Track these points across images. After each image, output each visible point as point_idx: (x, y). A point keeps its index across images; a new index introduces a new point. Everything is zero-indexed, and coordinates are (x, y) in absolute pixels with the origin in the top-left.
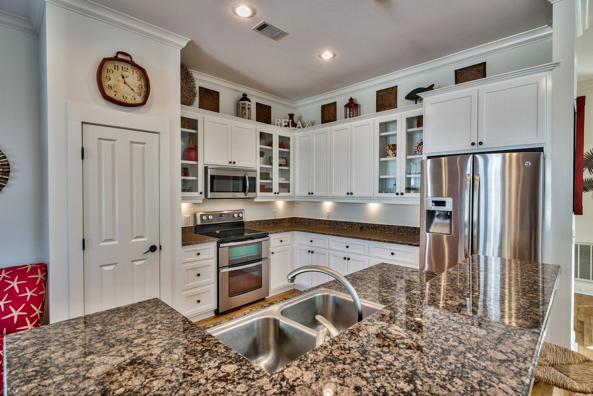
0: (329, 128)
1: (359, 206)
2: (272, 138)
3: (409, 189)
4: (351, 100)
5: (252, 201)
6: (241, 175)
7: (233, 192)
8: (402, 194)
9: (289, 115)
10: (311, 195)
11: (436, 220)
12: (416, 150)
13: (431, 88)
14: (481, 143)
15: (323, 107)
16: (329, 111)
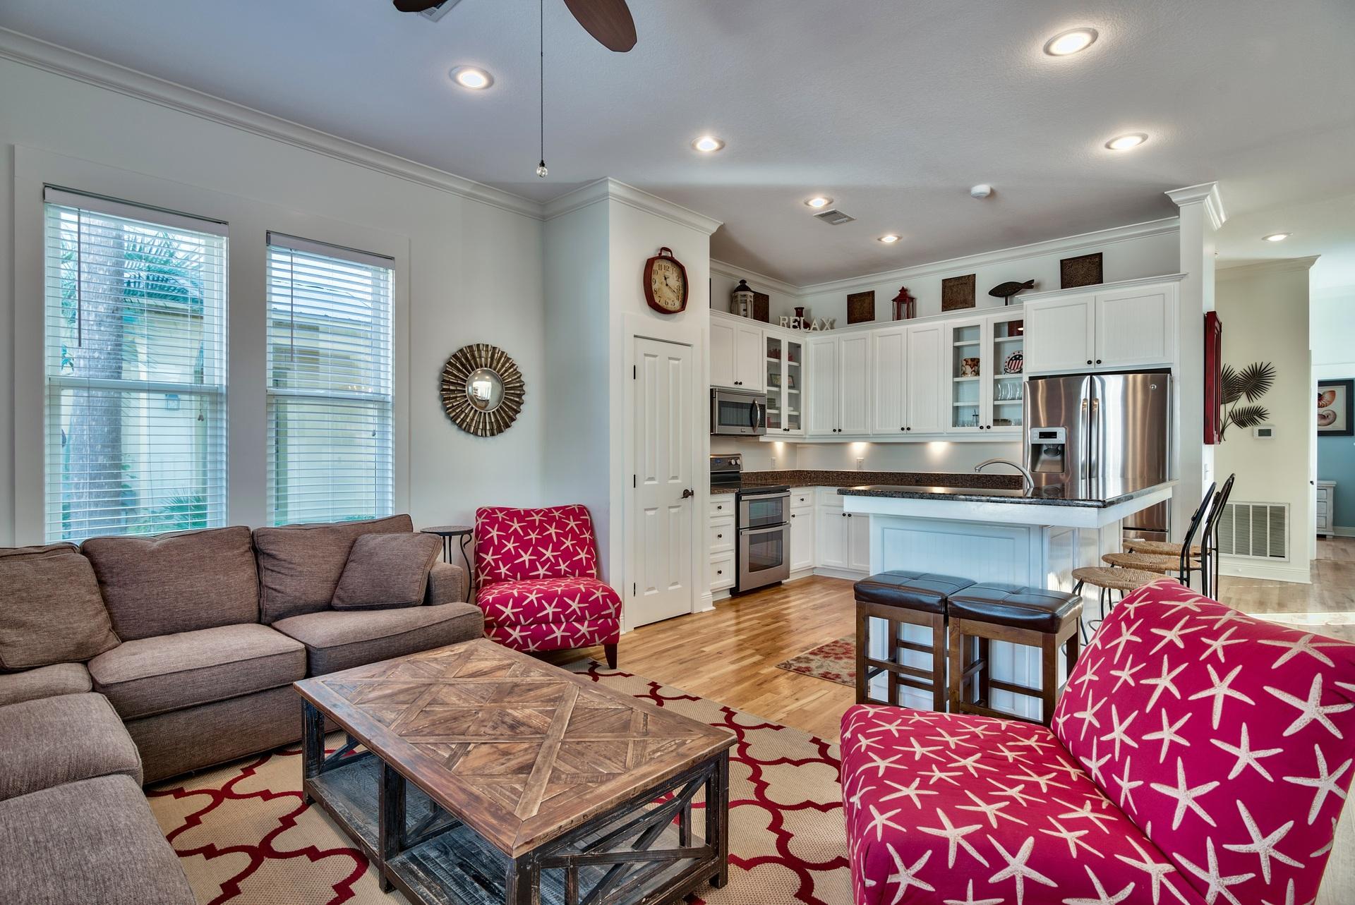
0: (869, 332)
1: (917, 445)
2: (780, 345)
3: (997, 421)
4: (904, 291)
5: (756, 440)
6: (749, 400)
7: (742, 425)
8: (989, 427)
9: (796, 309)
10: (837, 432)
11: (1044, 457)
12: (1007, 367)
13: (1029, 285)
14: (1099, 362)
15: (851, 298)
16: (862, 305)
